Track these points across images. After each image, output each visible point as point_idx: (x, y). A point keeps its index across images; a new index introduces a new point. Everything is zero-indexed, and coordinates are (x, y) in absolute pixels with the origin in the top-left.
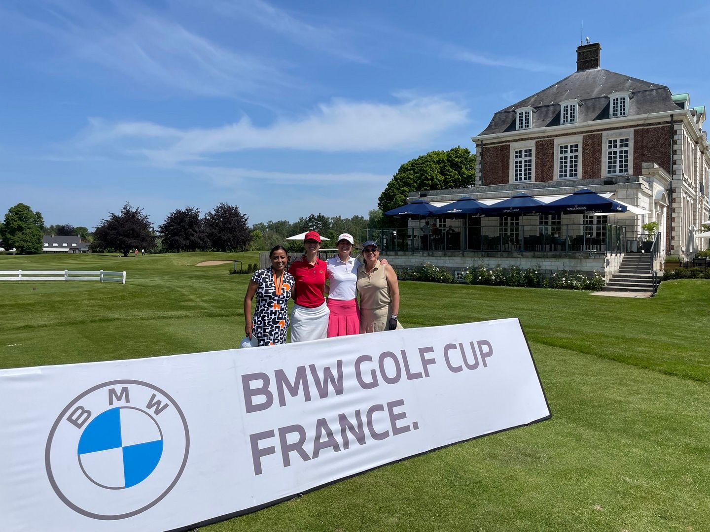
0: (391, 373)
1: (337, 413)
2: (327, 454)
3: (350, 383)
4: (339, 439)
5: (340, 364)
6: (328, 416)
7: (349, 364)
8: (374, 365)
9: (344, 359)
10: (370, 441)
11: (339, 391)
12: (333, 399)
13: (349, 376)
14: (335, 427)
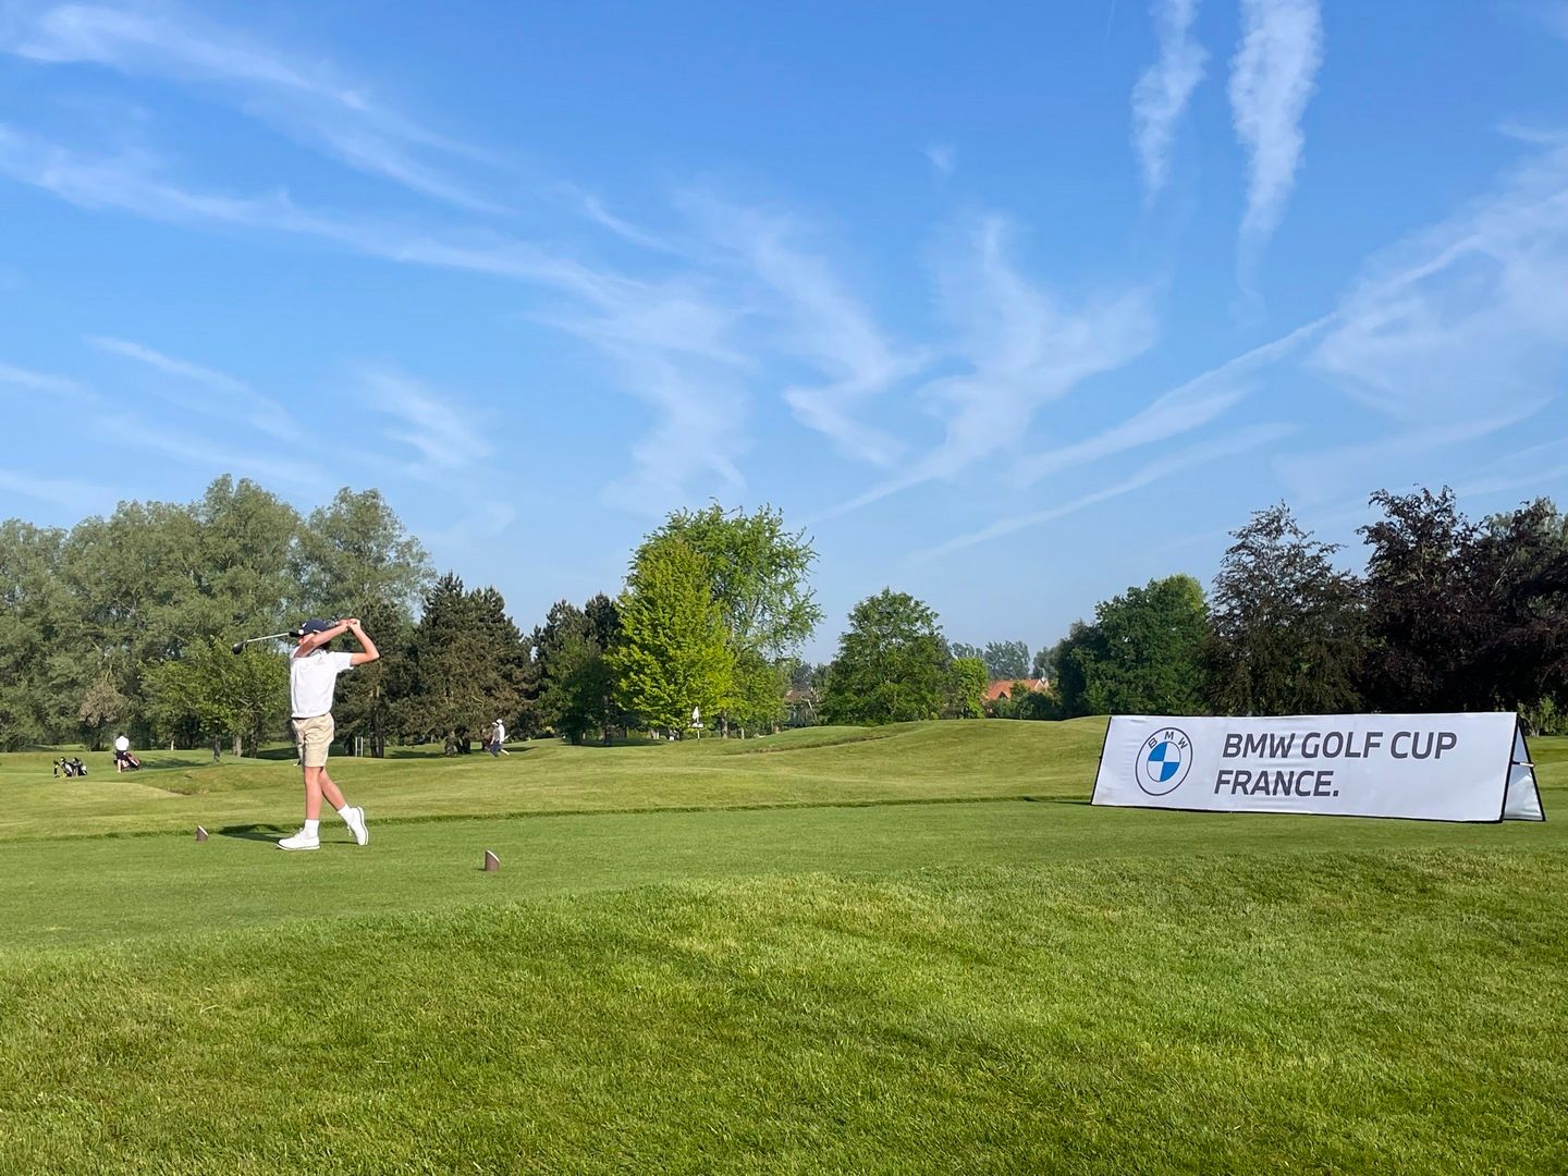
0: (1332, 748)
1: (1276, 770)
2: (1260, 794)
3: (1295, 751)
4: (1271, 788)
5: (1293, 736)
6: (1269, 770)
7: (1300, 737)
8: (1320, 741)
9: (1297, 733)
10: (1293, 794)
11: (1285, 755)
12: (1278, 759)
13: (1297, 746)
14: (1272, 779)
